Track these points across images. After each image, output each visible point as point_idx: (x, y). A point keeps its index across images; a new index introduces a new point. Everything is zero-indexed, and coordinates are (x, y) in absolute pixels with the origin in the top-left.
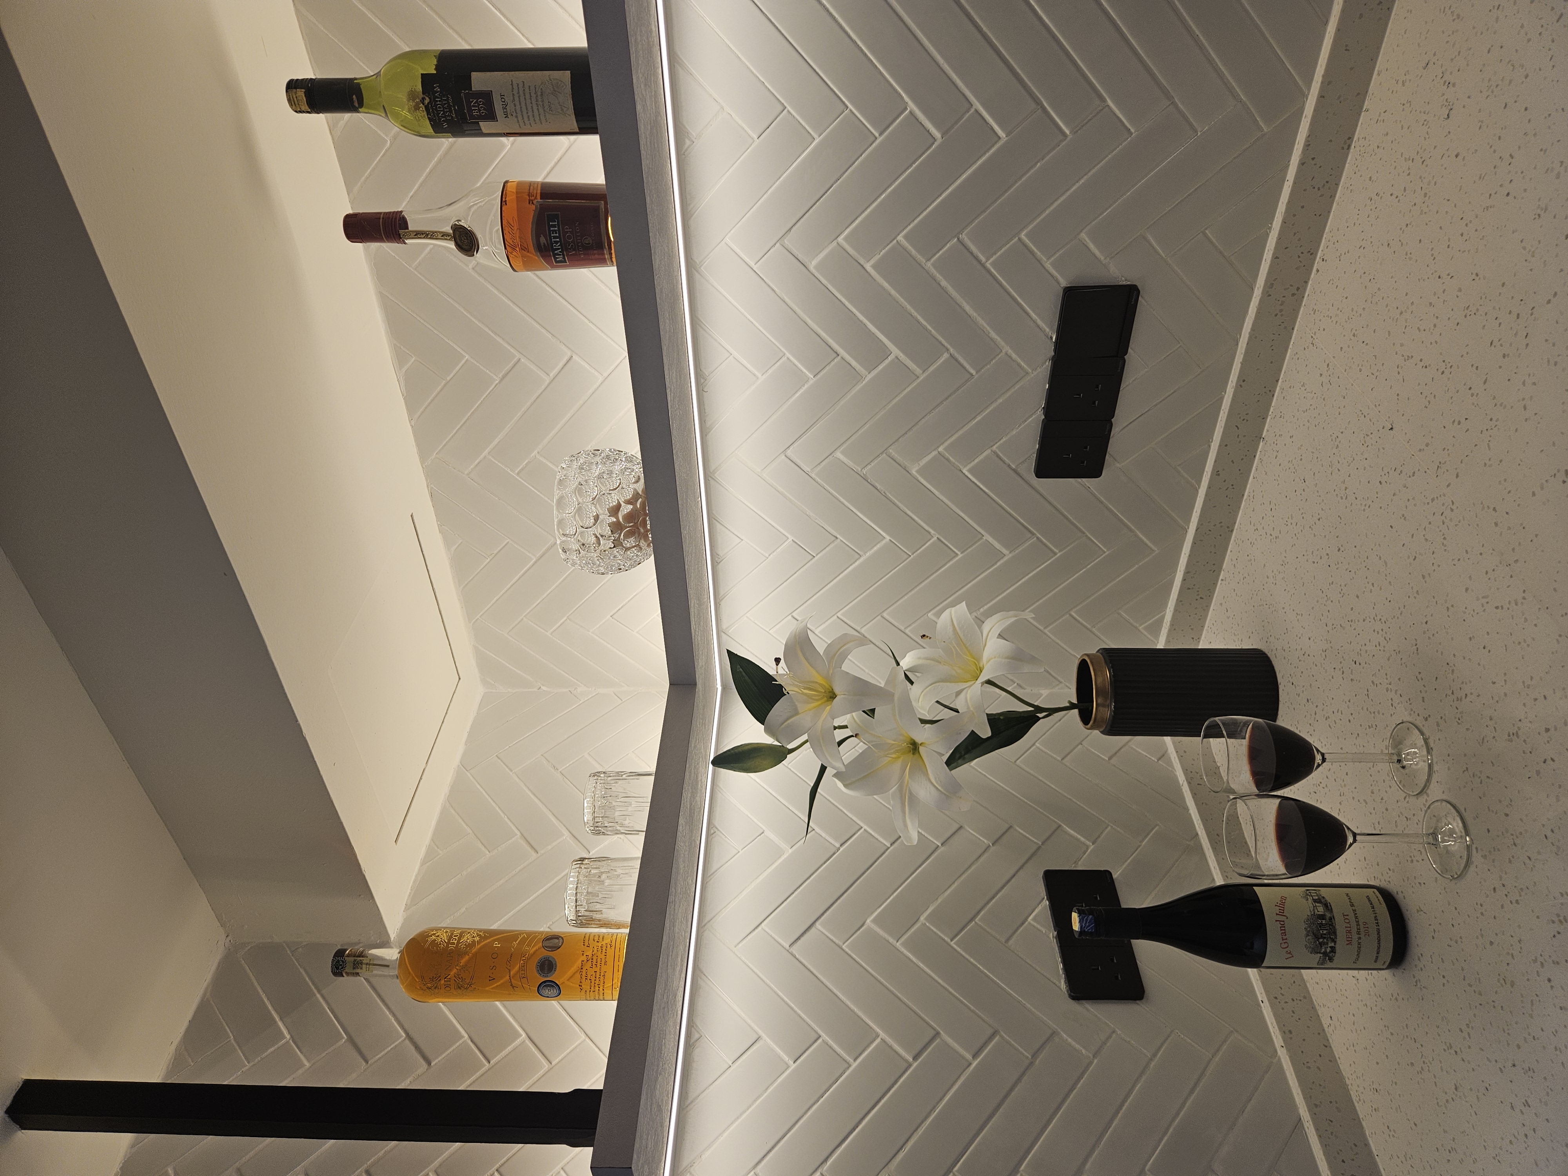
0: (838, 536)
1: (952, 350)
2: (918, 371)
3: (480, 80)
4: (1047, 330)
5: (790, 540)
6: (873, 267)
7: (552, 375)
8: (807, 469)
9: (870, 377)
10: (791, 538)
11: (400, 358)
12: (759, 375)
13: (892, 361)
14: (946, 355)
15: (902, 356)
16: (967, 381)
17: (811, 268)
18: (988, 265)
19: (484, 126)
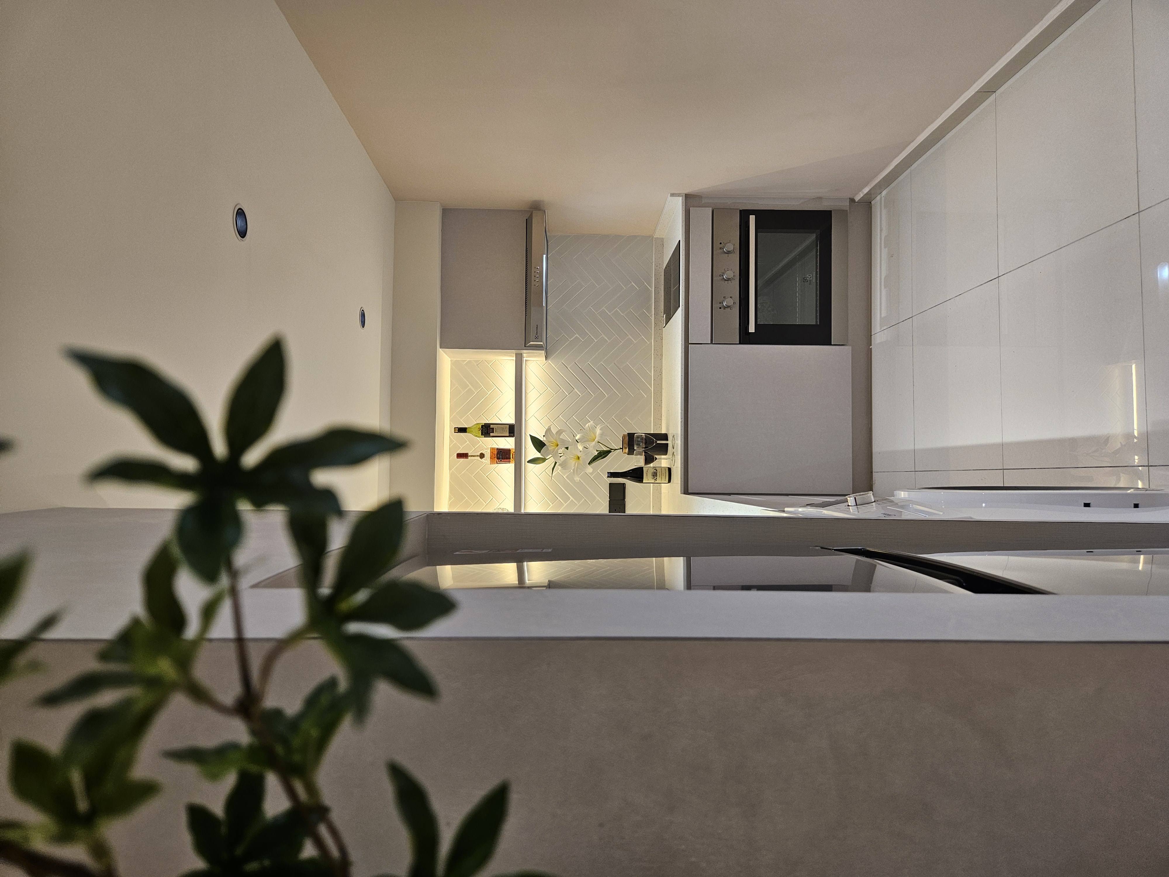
1: (585, 498)
2: (577, 503)
3: (492, 426)
4: (607, 493)
6: (566, 477)
7: (487, 503)
9: (565, 505)
12: (538, 503)
13: (571, 501)
14: (584, 499)
15: (573, 499)
16: (589, 507)
18: (591, 477)
19: (492, 434)
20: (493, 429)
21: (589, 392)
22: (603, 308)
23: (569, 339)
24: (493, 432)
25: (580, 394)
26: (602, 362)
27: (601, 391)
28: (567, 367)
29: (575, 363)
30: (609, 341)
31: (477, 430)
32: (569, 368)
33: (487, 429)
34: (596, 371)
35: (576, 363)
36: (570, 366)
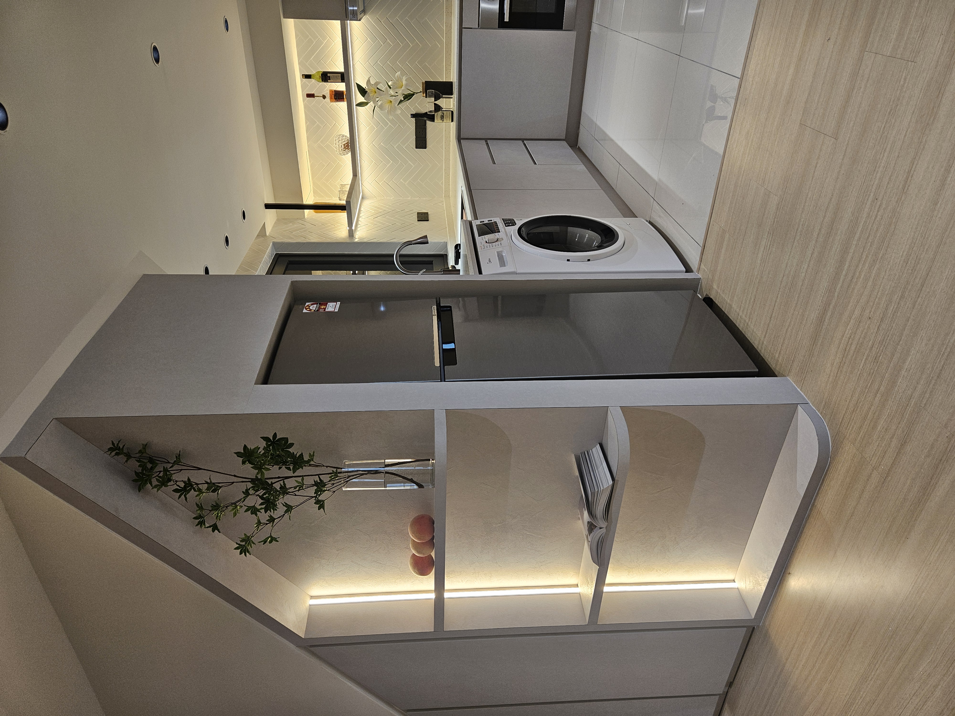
0: (383, 161)
3: (329, 75)
4: (413, 121)
8: (376, 146)
16: (402, 130)
19: (329, 81)
20: (330, 77)
21: (398, 42)
24: (330, 79)
25: (392, 44)
26: (406, 18)
27: (407, 41)
31: (318, 77)
32: (382, 22)
33: (326, 77)
34: (402, 24)
35: (388, 18)
36: (383, 20)
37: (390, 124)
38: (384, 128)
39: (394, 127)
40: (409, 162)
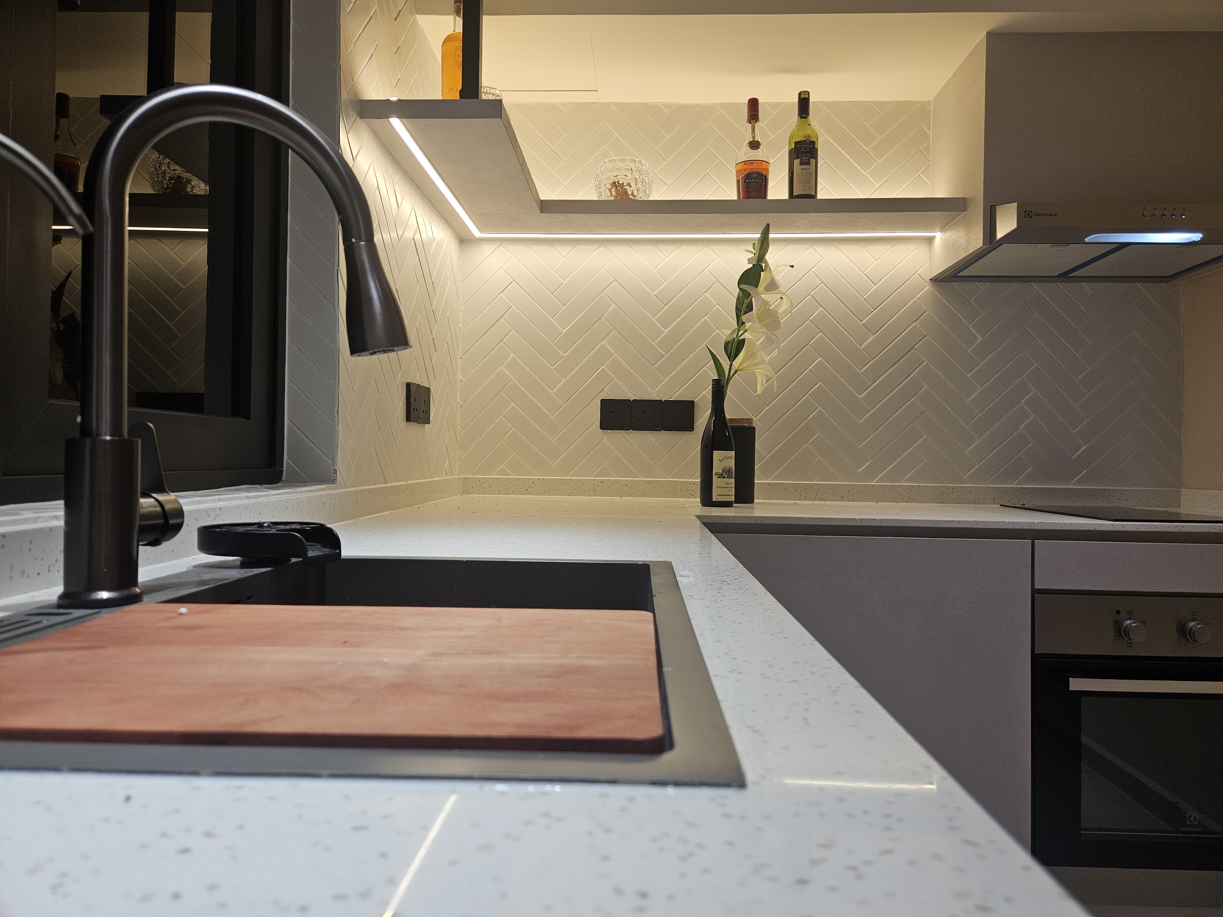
0: (565, 306)
1: (666, 356)
3: (813, 161)
4: (675, 396)
5: (563, 282)
6: (706, 320)
8: (605, 291)
9: (654, 320)
10: (564, 282)
11: (668, 106)
12: (656, 269)
13: (661, 330)
14: (664, 353)
15: (664, 334)
16: (651, 364)
17: (705, 294)
18: (705, 368)
19: (797, 160)
21: (869, 362)
22: (1034, 389)
23: (972, 324)
24: (801, 164)
25: (863, 346)
26: (926, 387)
27: (871, 385)
28: (917, 322)
29: (926, 336)
30: (968, 401)
31: (804, 133)
32: (914, 324)
33: (806, 153)
34: (909, 375)
35: (926, 338)
36: (918, 326)
37: (666, 331)
38: (654, 317)
39: (656, 341)
40: (564, 380)
